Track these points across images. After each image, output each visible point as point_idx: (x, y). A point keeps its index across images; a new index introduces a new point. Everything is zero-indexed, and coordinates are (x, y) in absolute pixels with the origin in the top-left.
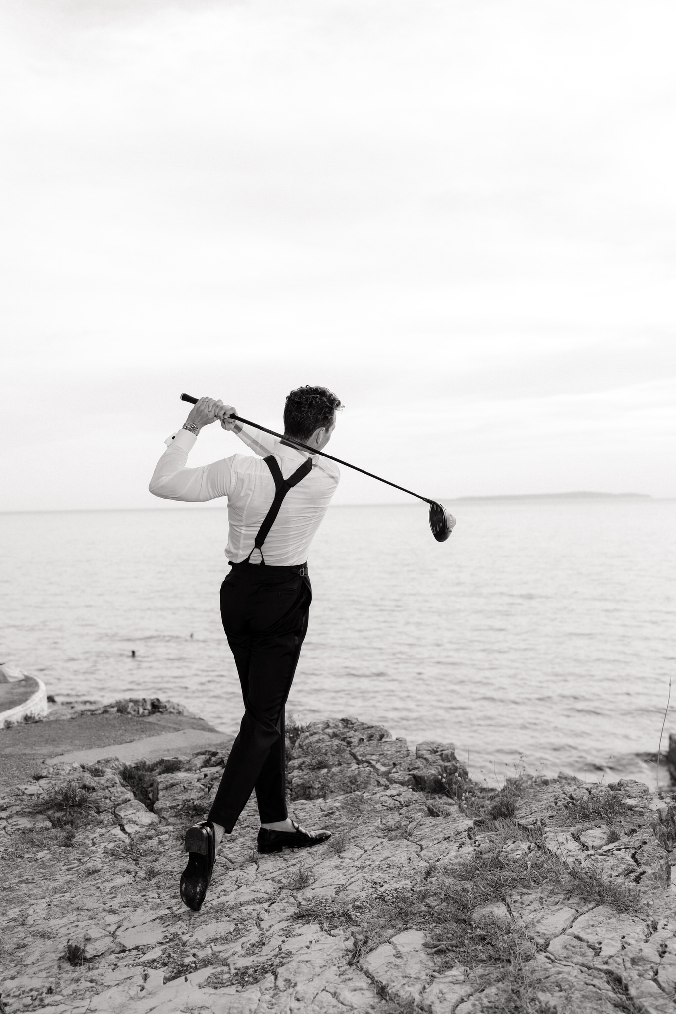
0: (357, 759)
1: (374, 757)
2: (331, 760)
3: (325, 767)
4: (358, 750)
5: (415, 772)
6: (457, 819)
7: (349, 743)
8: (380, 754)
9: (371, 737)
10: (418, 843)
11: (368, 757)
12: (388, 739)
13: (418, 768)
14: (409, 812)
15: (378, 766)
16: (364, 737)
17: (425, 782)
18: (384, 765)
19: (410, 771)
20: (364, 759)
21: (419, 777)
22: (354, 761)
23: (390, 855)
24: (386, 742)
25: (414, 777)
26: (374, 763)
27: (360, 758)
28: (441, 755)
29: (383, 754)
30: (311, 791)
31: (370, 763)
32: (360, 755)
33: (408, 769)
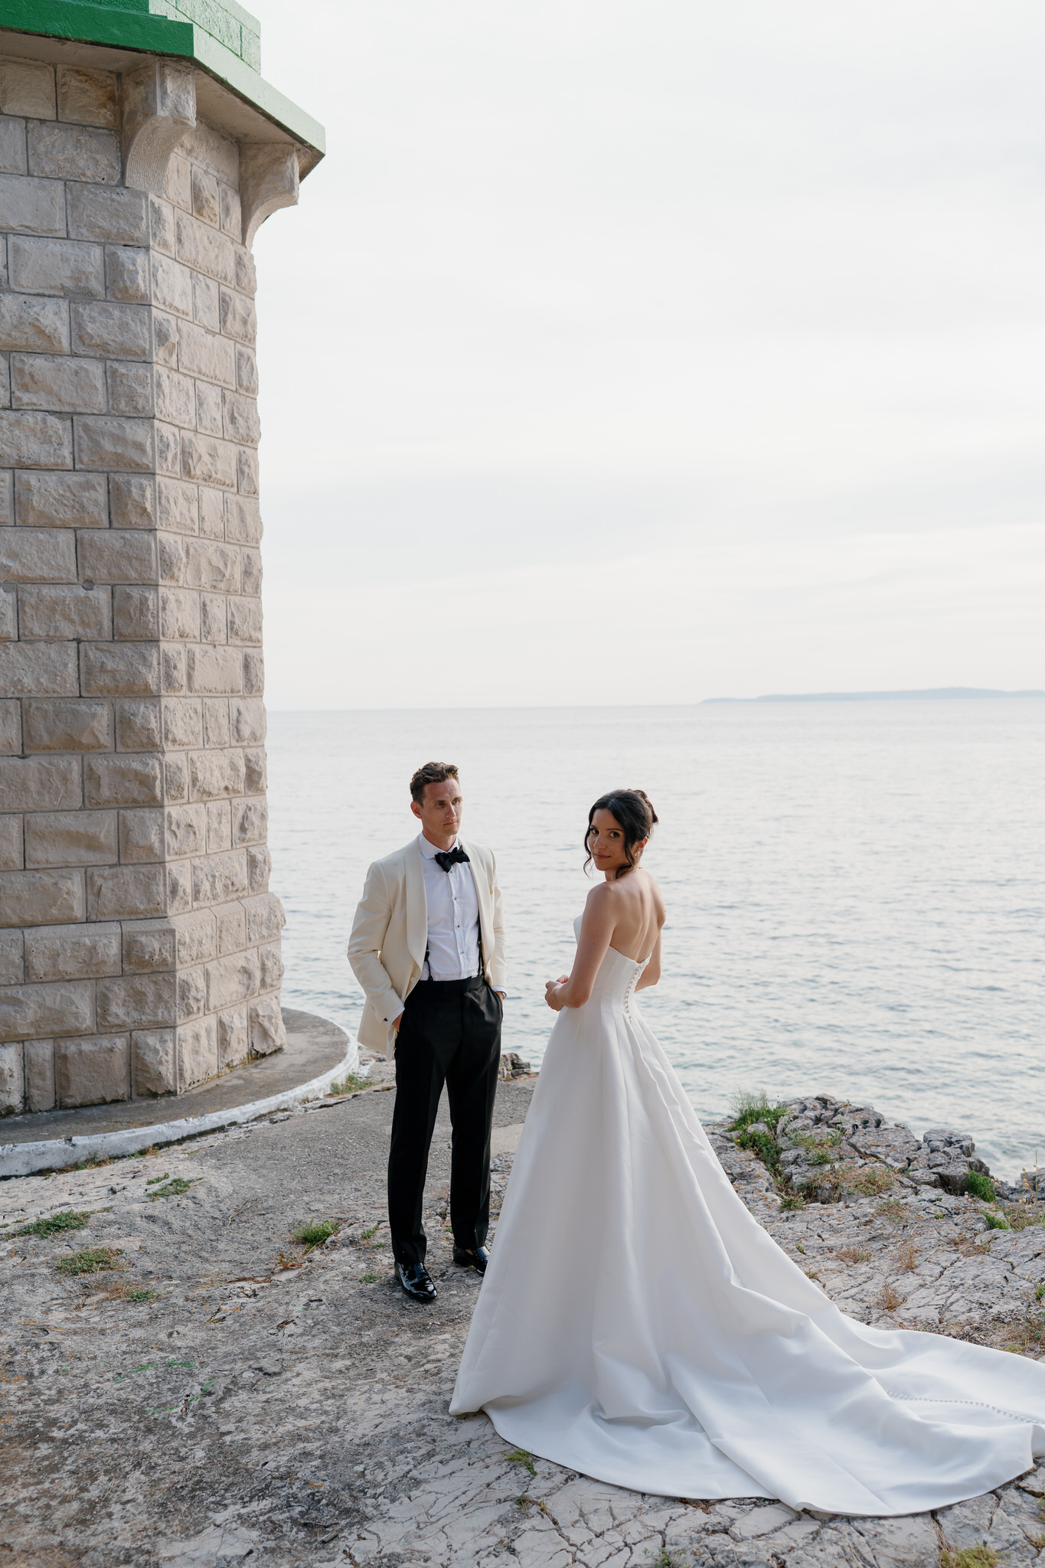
0: (859, 1152)
1: (880, 1149)
2: (832, 1155)
3: (827, 1162)
4: (858, 1140)
5: (940, 1170)
6: (1036, 1232)
7: (843, 1131)
8: (887, 1146)
9: (865, 1123)
10: (1005, 1259)
11: (873, 1149)
12: (886, 1127)
13: (941, 1165)
14: (966, 1221)
15: (889, 1161)
16: (858, 1123)
17: (956, 1183)
18: (896, 1160)
19: (931, 1168)
20: (868, 1152)
21: (947, 1176)
22: (857, 1154)
23: (979, 1273)
24: (886, 1129)
25: (941, 1176)
26: (882, 1157)
27: (862, 1150)
28: (961, 1147)
29: (890, 1146)
30: (819, 1191)
31: (877, 1158)
32: (862, 1147)
33: (929, 1165)
